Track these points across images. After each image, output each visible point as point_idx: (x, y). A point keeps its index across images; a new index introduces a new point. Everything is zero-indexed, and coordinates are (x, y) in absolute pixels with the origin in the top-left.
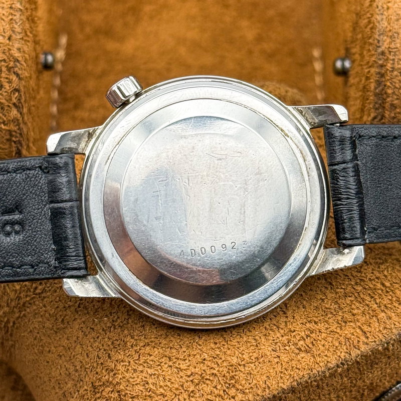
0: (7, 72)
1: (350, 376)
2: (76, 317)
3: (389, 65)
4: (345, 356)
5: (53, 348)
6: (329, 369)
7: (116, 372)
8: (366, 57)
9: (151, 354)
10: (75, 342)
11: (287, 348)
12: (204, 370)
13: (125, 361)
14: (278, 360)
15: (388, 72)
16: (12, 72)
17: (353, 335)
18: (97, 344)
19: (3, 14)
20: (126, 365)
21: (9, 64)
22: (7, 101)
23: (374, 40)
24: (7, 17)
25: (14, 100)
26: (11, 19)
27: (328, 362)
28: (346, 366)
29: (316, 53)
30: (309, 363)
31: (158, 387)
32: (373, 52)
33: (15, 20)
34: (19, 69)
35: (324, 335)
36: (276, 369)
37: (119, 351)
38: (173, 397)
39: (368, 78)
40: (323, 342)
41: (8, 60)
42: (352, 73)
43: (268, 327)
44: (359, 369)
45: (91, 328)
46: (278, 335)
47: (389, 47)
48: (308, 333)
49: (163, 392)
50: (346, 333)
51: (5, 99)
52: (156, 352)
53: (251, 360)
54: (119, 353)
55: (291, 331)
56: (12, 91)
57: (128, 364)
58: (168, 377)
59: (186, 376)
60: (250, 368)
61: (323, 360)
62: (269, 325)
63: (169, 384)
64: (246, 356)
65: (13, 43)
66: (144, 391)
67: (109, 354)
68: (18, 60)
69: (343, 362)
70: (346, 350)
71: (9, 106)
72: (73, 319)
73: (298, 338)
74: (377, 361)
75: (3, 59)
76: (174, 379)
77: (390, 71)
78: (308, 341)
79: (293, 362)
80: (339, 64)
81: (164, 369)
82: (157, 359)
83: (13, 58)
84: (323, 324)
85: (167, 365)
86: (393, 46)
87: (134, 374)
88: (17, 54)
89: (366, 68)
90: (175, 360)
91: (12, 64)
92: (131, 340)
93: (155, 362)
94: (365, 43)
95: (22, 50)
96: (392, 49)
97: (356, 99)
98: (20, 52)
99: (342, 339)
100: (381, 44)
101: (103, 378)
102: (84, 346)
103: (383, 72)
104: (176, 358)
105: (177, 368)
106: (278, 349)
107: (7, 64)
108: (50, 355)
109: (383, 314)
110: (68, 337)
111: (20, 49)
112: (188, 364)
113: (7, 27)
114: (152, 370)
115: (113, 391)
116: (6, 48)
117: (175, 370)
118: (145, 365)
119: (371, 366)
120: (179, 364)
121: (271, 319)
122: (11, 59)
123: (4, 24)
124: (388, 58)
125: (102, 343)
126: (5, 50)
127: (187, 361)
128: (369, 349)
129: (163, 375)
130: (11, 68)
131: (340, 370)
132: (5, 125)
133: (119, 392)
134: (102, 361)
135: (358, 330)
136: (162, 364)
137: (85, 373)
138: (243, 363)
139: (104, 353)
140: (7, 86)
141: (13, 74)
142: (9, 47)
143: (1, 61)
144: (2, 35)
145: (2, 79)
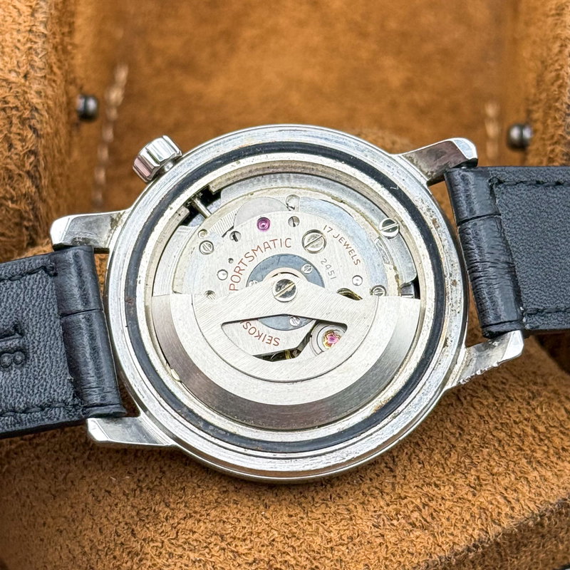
0: (19, 125)
1: (487, 563)
2: (84, 474)
4: (479, 535)
5: (50, 520)
6: (456, 555)
7: (143, 556)
8: (550, 127)
9: (194, 530)
10: (83, 511)
11: (395, 522)
12: (273, 556)
13: (156, 541)
14: (382, 541)
16: (27, 126)
17: (492, 504)
18: (115, 514)
19: (19, 41)
20: (157, 547)
21: (24, 113)
22: (18, 167)
23: (562, 104)
24: (25, 44)
25: (29, 167)
26: (30, 48)
27: (454, 543)
28: (480, 550)
30: (426, 545)
33: (35, 50)
34: (38, 121)
35: (448, 504)
36: (379, 554)
37: (148, 526)
40: (447, 514)
41: (22, 108)
43: (366, 491)
44: (500, 554)
45: (106, 491)
46: (382, 503)
48: (425, 500)
50: (482, 500)
51: (16, 165)
52: (202, 528)
53: (341, 541)
54: (148, 528)
55: (401, 497)
56: (26, 153)
57: (160, 545)
58: (220, 565)
59: (246, 563)
60: (341, 553)
61: (447, 540)
62: (369, 489)
64: (334, 535)
65: (30, 84)
67: (133, 530)
68: (37, 110)
69: (477, 543)
70: (480, 527)
71: (20, 175)
72: (80, 477)
73: (411, 507)
74: (526, 542)
75: (14, 105)
76: (229, 568)
78: (426, 512)
79: (404, 543)
81: (213, 553)
82: (203, 538)
83: (30, 105)
84: (447, 488)
85: (218, 547)
87: (170, 560)
88: (35, 100)
90: (229, 540)
91: (27, 114)
92: (166, 509)
93: (200, 542)
94: (550, 108)
95: (43, 94)
98: (41, 96)
99: (475, 510)
101: (124, 565)
102: (95, 518)
104: (231, 537)
105: (232, 551)
106: (381, 524)
107: (20, 114)
108: (45, 530)
109: (535, 474)
110: (72, 503)
111: (41, 92)
112: (250, 546)
113: (23, 59)
114: (196, 555)
116: (20, 90)
117: (231, 554)
118: (186, 546)
119: (517, 549)
120: (236, 546)
121: (371, 480)
122: (27, 106)
123: (19, 55)
125: (122, 513)
126: (18, 92)
127: (248, 542)
128: (515, 525)
129: (211, 562)
130: (25, 119)
131: (471, 555)
132: (13, 202)
134: (123, 540)
135: (499, 497)
136: (211, 546)
137: (97, 557)
138: (330, 545)
139: (126, 527)
140: (18, 146)
141: (29, 129)
142: (25, 89)
143: (12, 109)
144: (15, 71)
145: (12, 135)
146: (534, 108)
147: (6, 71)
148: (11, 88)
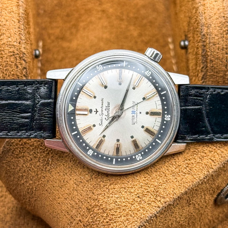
0: (19, 59)
1: (209, 183)
2: (71, 178)
3: (208, 41)
4: (207, 173)
6: (201, 180)
7: (99, 200)
8: (196, 38)
9: (115, 188)
10: (73, 190)
11: (179, 174)
12: (143, 191)
13: (102, 194)
14: (176, 180)
15: (207, 44)
16: (22, 59)
17: (208, 163)
18: (85, 188)
19: (16, 31)
20: (103, 196)
21: (20, 55)
22: (20, 74)
23: (199, 29)
24: (18, 32)
25: (24, 73)
26: (20, 33)
27: (200, 177)
28: (208, 178)
29: (170, 40)
30: (191, 179)
31: (122, 203)
32: (199, 35)
33: (21, 34)
34: (25, 57)
35: (195, 165)
36: (177, 184)
37: (98, 190)
38: (131, 206)
39: (197, 48)
40: (195, 168)
41: (20, 54)
42: (189, 47)
43: (167, 166)
44: (213, 179)
45: (80, 182)
46: (173, 168)
47: (207, 32)
48: (187, 165)
49: (125, 204)
50: (205, 162)
51: (20, 73)
52: (117, 187)
53: (164, 182)
55: (179, 166)
56: (23, 69)
57: (104, 195)
59: (135, 195)
60: (164, 186)
61: (197, 176)
62: (168, 165)
63: (127, 200)
64: (161, 181)
65: (21, 45)
66: (115, 206)
67: (93, 192)
68: (24, 53)
69: (206, 176)
70: (207, 170)
71: (21, 76)
72: (69, 179)
73: (183, 168)
74: (220, 174)
76: (129, 197)
77: (208, 44)
78: (188, 169)
79: (183, 180)
80: (182, 43)
82: (118, 189)
83: (22, 52)
84: (193, 160)
85: (124, 192)
86: (208, 31)
87: (109, 199)
88: (24, 50)
89: (197, 44)
91: (21, 55)
92: (103, 183)
93: (117, 191)
94: (195, 31)
95: (26, 48)
96: (208, 33)
97: (193, 59)
98: (25, 49)
99: (203, 165)
100: (203, 31)
101: (92, 204)
102: (78, 191)
103: (205, 44)
104: (128, 188)
105: (129, 192)
106: (175, 175)
107: (19, 56)
108: (60, 199)
109: (219, 151)
110: (68, 189)
112: (134, 189)
113: (18, 37)
114: (117, 195)
115: (99, 209)
116: (18, 48)
119: (218, 177)
121: (168, 162)
122: (21, 53)
123: (17, 36)
124: (207, 37)
125: (88, 187)
126: (17, 49)
127: (134, 188)
128: (217, 168)
129: (123, 197)
130: (21, 57)
131: (205, 180)
133: (102, 209)
134: (90, 196)
135: (210, 160)
136: (121, 192)
137: (82, 204)
138: (160, 184)
139: (90, 192)
140: (20, 66)
141: (23, 60)
142: (20, 47)
143: (16, 54)
144: (16, 42)
145: (17, 63)
146: (189, 33)
147: (13, 42)
148: (15, 48)
